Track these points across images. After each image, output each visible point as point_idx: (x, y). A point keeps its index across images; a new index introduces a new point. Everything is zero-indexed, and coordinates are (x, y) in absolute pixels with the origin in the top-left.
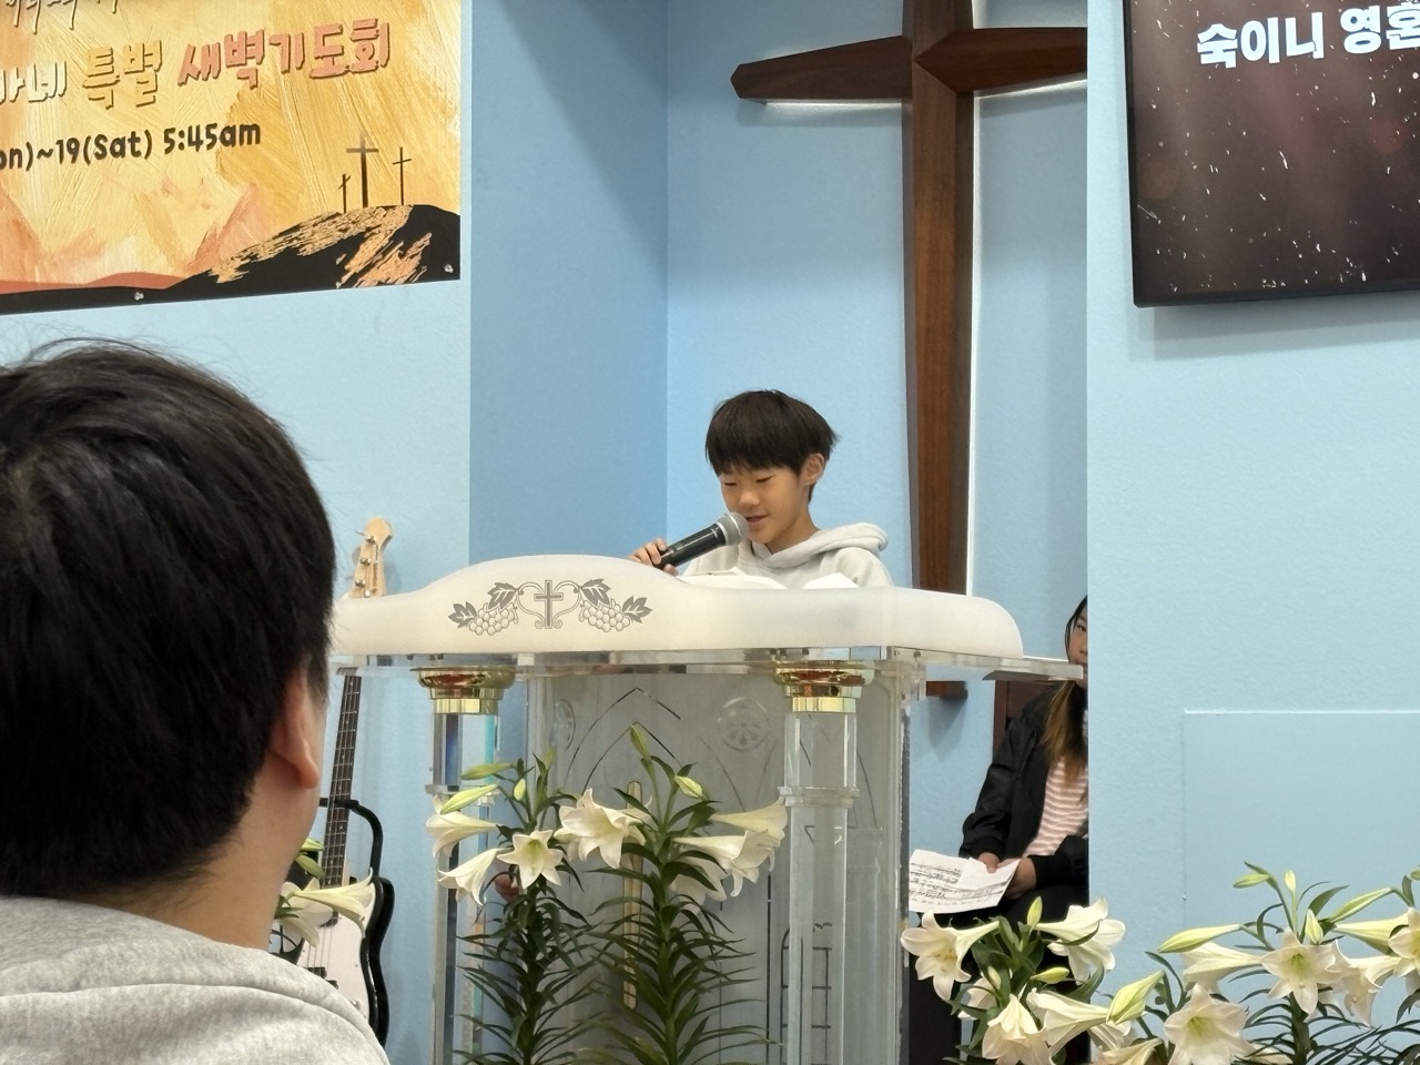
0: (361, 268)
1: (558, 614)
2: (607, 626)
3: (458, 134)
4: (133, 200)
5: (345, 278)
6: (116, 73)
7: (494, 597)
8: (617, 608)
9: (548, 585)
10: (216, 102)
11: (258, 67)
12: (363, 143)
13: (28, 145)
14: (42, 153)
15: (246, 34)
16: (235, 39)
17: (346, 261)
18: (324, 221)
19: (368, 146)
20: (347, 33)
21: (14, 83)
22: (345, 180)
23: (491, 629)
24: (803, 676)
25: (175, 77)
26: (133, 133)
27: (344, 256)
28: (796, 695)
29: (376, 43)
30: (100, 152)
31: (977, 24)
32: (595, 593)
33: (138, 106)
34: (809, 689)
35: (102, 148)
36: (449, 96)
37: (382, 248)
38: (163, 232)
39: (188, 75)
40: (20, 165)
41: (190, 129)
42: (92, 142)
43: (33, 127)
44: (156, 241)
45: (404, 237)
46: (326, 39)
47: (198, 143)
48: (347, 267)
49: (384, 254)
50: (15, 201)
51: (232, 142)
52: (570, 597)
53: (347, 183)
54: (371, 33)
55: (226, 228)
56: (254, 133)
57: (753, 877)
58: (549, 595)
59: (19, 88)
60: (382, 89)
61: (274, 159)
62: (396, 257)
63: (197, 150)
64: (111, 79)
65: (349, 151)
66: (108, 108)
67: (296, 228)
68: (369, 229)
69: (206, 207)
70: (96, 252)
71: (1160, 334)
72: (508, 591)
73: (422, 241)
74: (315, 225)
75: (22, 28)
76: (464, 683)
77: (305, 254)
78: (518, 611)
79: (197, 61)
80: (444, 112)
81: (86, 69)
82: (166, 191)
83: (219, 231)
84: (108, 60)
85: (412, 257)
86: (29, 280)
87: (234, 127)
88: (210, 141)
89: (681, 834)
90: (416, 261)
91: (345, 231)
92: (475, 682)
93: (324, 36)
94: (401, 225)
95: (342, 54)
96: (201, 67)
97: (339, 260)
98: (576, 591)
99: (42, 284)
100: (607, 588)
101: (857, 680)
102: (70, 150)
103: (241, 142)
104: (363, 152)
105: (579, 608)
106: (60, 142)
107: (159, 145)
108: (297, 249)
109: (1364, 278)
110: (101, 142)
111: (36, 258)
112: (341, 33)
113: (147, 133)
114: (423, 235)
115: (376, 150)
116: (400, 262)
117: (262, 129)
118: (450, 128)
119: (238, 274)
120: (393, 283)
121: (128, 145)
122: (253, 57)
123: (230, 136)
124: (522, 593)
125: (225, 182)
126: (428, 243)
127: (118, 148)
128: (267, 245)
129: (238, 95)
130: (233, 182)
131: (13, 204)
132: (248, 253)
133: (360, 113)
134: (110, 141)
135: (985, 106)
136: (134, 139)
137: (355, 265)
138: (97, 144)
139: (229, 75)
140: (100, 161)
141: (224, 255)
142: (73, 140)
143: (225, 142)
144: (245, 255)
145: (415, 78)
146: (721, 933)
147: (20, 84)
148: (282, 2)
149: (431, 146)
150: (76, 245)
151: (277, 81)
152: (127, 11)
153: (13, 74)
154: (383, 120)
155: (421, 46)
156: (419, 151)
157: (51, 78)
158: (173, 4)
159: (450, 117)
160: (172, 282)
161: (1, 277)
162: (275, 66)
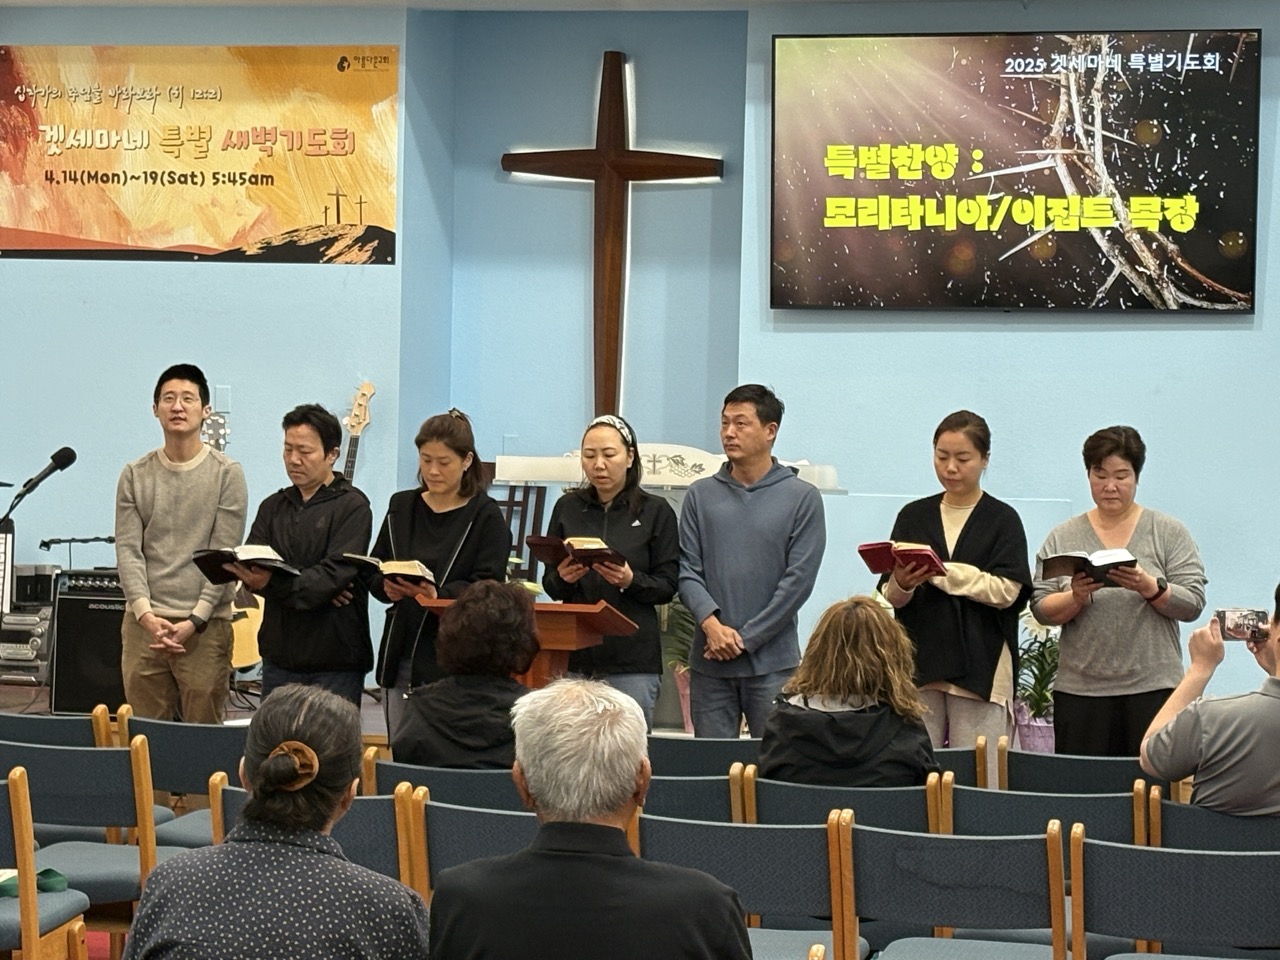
0: (335, 254)
1: (658, 468)
2: (683, 475)
3: (395, 192)
4: (192, 207)
5: (325, 259)
6: (181, 140)
8: (688, 468)
9: (654, 456)
10: (248, 160)
11: (273, 146)
12: (338, 191)
13: (124, 172)
14: (133, 177)
15: (265, 128)
16: (259, 130)
17: (326, 250)
18: (313, 229)
19: (340, 193)
20: (329, 134)
21: (114, 138)
22: (326, 209)
25: (220, 146)
26: (192, 172)
27: (325, 247)
29: (346, 141)
30: (171, 181)
31: (632, 148)
33: (196, 158)
35: (173, 178)
36: (390, 172)
37: (348, 245)
38: (212, 226)
39: (228, 146)
40: (119, 182)
41: (229, 174)
42: (166, 175)
43: (127, 163)
44: (207, 230)
45: (362, 241)
46: (316, 136)
47: (234, 182)
48: (327, 253)
49: (350, 249)
50: (116, 202)
51: (256, 183)
52: (665, 462)
53: (324, 210)
54: (344, 136)
55: (252, 227)
56: (270, 180)
58: (654, 461)
59: (118, 141)
60: (350, 165)
61: (282, 194)
62: (356, 250)
63: (234, 185)
64: (179, 142)
65: (329, 194)
66: (176, 158)
67: (296, 231)
68: (340, 235)
69: (239, 215)
70: (169, 232)
73: (373, 244)
74: (307, 230)
75: (120, 110)
77: (301, 244)
79: (234, 139)
80: (387, 180)
81: (162, 135)
83: (248, 228)
84: (176, 132)
85: (367, 251)
86: (124, 243)
87: (257, 176)
88: (242, 181)
90: (369, 253)
91: (326, 235)
93: (315, 134)
94: (360, 235)
95: (325, 145)
96: (236, 142)
97: (322, 249)
98: (669, 460)
99: (132, 246)
100: (684, 459)
102: (152, 177)
103: (262, 183)
104: (338, 196)
105: (669, 467)
107: (209, 180)
108: (296, 242)
109: (882, 305)
110: (172, 175)
111: (129, 232)
112: (325, 133)
113: (202, 173)
114: (373, 241)
115: (345, 196)
116: (359, 253)
117: (275, 178)
118: (390, 189)
119: (261, 251)
120: (355, 264)
121: (189, 179)
122: (270, 141)
123: (255, 180)
125: (252, 203)
126: (376, 245)
127: (183, 179)
128: (277, 238)
129: (260, 159)
130: (257, 204)
131: (114, 202)
132: (266, 241)
133: (336, 176)
134: (178, 175)
135: (633, 185)
136: (193, 176)
137: (331, 252)
138: (169, 175)
139: (254, 148)
140: (172, 185)
141: (251, 241)
142: (154, 172)
143: (251, 183)
144: (263, 242)
145: (370, 161)
147: (118, 138)
148: (288, 114)
149: (379, 196)
150: (155, 227)
151: (285, 154)
152: (189, 108)
153: (113, 133)
154: (350, 181)
155: (374, 146)
156: (372, 198)
157: (139, 138)
158: (220, 108)
159: (391, 183)
160: (217, 252)
161: (105, 240)
162: (283, 147)
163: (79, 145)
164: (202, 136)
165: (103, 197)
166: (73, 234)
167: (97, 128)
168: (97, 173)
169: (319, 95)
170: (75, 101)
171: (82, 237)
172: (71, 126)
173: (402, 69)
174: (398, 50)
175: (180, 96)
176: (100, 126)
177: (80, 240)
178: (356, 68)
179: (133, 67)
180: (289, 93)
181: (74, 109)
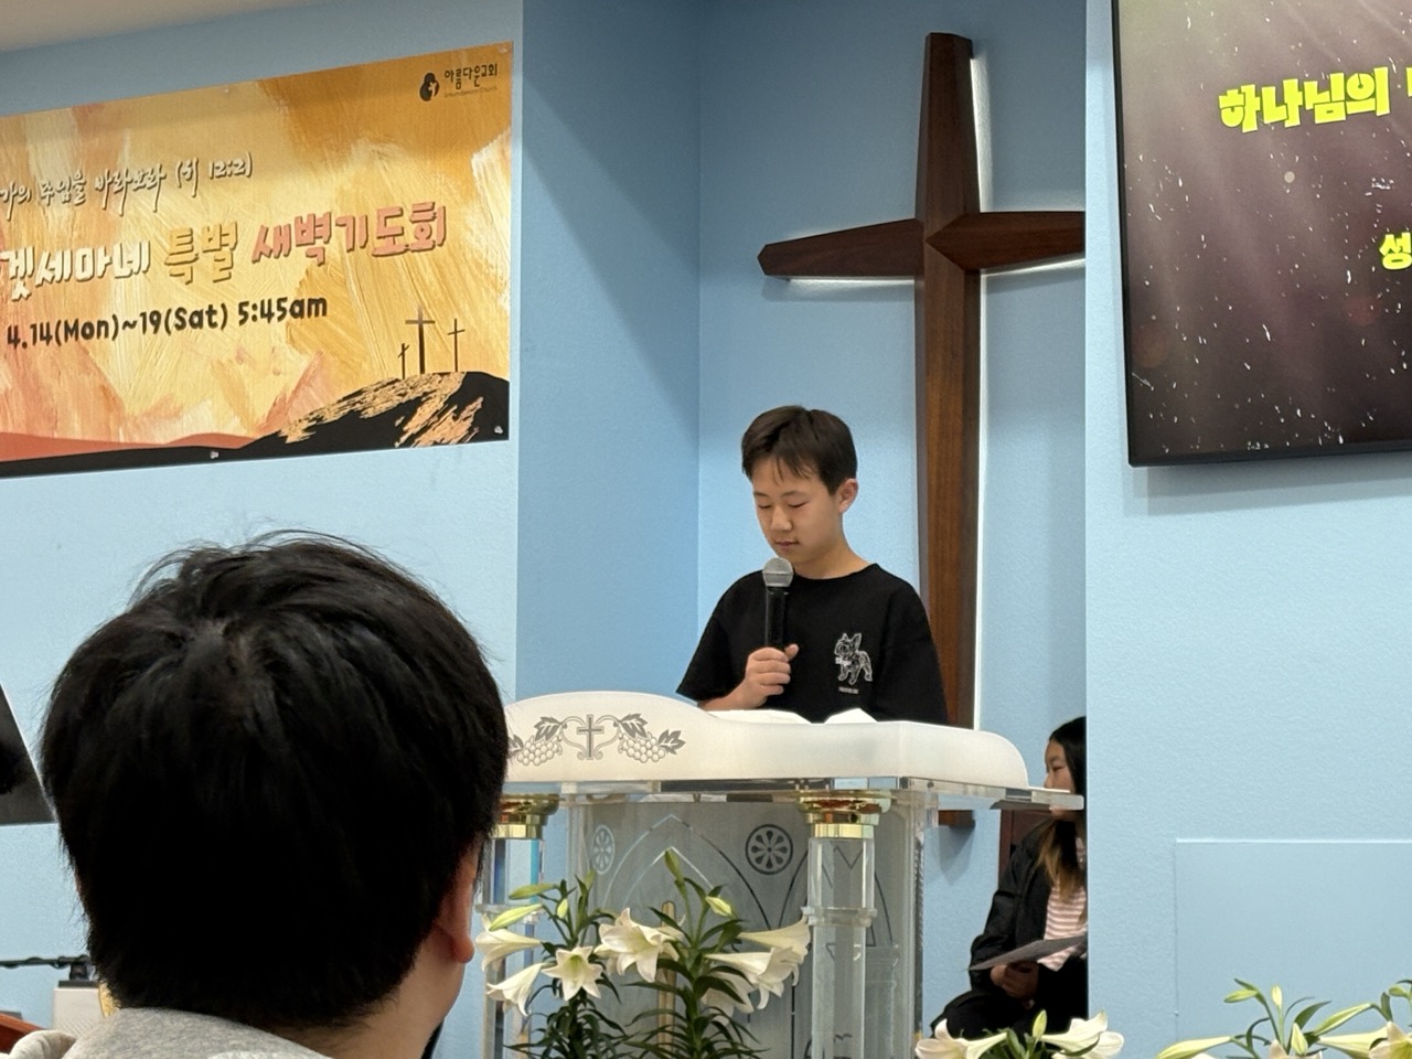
0: (418, 429)
1: (600, 746)
2: (644, 757)
3: (507, 307)
4: (210, 366)
5: (403, 439)
6: (195, 252)
7: (540, 730)
8: (653, 741)
9: (590, 720)
10: (287, 278)
11: (326, 246)
12: (420, 316)
13: (114, 317)
14: (126, 324)
15: (315, 217)
16: (305, 220)
17: (404, 423)
18: (384, 386)
19: (425, 318)
20: (407, 215)
21: (102, 261)
22: (404, 349)
23: (537, 760)
24: (825, 804)
25: (249, 257)
26: (211, 307)
27: (402, 418)
28: (818, 822)
29: (434, 224)
30: (180, 323)
31: (983, 208)
32: (633, 726)
33: (215, 281)
34: (830, 817)
35: (182, 319)
36: (500, 271)
37: (437, 411)
38: (237, 398)
39: (261, 253)
40: (106, 335)
41: (262, 302)
42: (173, 315)
43: (119, 300)
44: (231, 405)
45: (458, 401)
46: (388, 220)
47: (269, 315)
48: (405, 428)
49: (440, 417)
50: (102, 368)
51: (301, 314)
52: (610, 730)
53: (400, 351)
54: (429, 215)
55: (295, 392)
56: (321, 306)
57: (778, 991)
58: (590, 729)
59: (106, 265)
60: (438, 266)
61: (339, 330)
62: (450, 419)
63: (269, 321)
64: (190, 257)
65: (408, 322)
66: (188, 283)
67: (359, 393)
68: (425, 394)
69: (277, 373)
70: (176, 414)
71: (1152, 493)
72: (553, 725)
73: (474, 404)
74: (376, 390)
75: (110, 211)
76: (511, 810)
77: (366, 416)
78: (563, 743)
79: (270, 242)
80: (495, 287)
81: (168, 247)
82: (240, 359)
83: (289, 394)
84: (188, 239)
85: (465, 419)
86: (113, 440)
87: (303, 301)
88: (280, 313)
89: (712, 950)
90: (468, 423)
91: (403, 395)
92: (522, 809)
93: (386, 218)
94: (455, 390)
95: (402, 234)
96: (272, 246)
97: (398, 422)
98: (615, 725)
99: (126, 444)
100: (644, 722)
101: (875, 809)
102: (152, 322)
103: (309, 314)
104: (421, 323)
105: (618, 741)
106: (143, 315)
107: (234, 317)
108: (359, 412)
109: (1341, 441)
110: (181, 314)
111: (121, 420)
112: (401, 215)
113: (223, 306)
114: (475, 399)
115: (433, 322)
116: (454, 424)
117: (328, 302)
118: (500, 302)
119: (308, 434)
120: (447, 443)
121: (205, 318)
122: (321, 237)
123: (299, 309)
124: (565, 726)
125: (294, 350)
126: (479, 407)
127: (196, 320)
128: (332, 409)
129: (307, 272)
130: (302, 351)
131: (99, 370)
132: (315, 415)
133: (418, 287)
134: (189, 313)
135: (990, 282)
136: (211, 312)
137: (413, 426)
138: (177, 315)
139: (299, 253)
140: (180, 332)
141: (293, 417)
142: (156, 313)
143: (294, 315)
144: (311, 417)
145: (469, 256)
146: (749, 1042)
147: (108, 261)
148: (348, 187)
149: (483, 318)
150: (157, 408)
151: (342, 259)
152: (206, 195)
153: (101, 252)
154: (440, 295)
155: (474, 227)
156: (472, 322)
157: (135, 256)
158: (249, 189)
159: (500, 292)
160: (246, 443)
161: (88, 437)
162: (340, 245)
163: (53, 277)
164: (224, 240)
165: (86, 365)
166: (42, 431)
167: (79, 247)
168: (76, 322)
169: (393, 146)
170: (49, 205)
171: (56, 435)
172: (43, 248)
173: (517, 83)
174: (511, 51)
175: (191, 176)
176: (82, 242)
177: (53, 439)
178: (448, 91)
179: (128, 135)
180: (350, 149)
181: (47, 218)
